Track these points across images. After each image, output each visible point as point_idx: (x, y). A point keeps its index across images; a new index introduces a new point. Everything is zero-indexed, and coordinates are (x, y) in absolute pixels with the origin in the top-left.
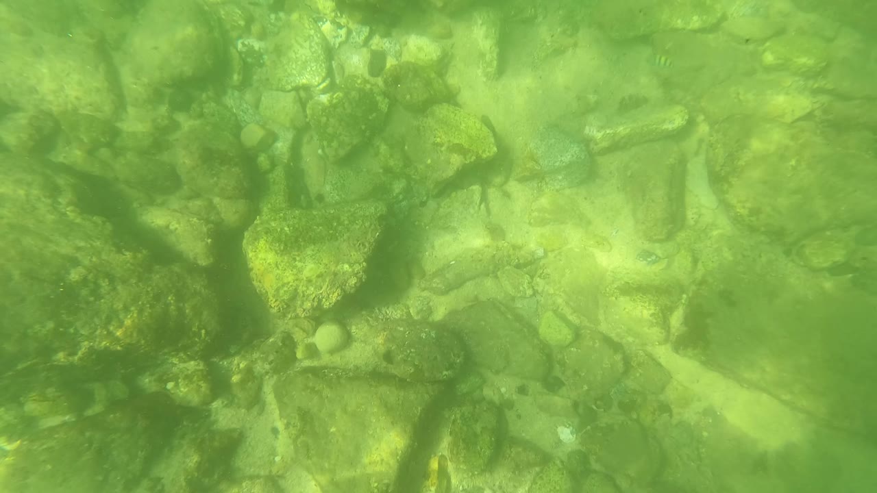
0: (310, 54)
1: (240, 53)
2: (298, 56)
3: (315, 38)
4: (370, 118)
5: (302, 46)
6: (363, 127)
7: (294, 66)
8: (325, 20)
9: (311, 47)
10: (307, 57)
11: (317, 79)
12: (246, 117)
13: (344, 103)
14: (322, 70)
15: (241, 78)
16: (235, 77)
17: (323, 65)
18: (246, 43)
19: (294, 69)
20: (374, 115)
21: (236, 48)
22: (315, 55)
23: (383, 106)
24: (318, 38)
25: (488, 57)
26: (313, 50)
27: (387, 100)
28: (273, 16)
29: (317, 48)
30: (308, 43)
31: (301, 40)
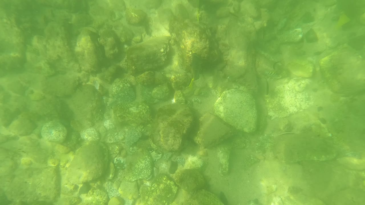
0: (145, 166)
1: (114, 164)
2: (139, 167)
3: (148, 159)
4: (168, 196)
5: (141, 163)
6: (164, 202)
7: (137, 171)
8: (153, 150)
9: (145, 163)
10: (143, 167)
11: (146, 176)
12: (112, 194)
13: (157, 190)
14: (149, 173)
15: (113, 176)
16: (111, 176)
17: (150, 170)
18: (118, 159)
19: (136, 172)
20: (170, 195)
21: (113, 162)
22: (147, 166)
23: (175, 190)
24: (149, 159)
25: (224, 167)
26: (146, 164)
27: (176, 188)
28: (131, 148)
29: (148, 163)
30: (144, 161)
31: (141, 160)
